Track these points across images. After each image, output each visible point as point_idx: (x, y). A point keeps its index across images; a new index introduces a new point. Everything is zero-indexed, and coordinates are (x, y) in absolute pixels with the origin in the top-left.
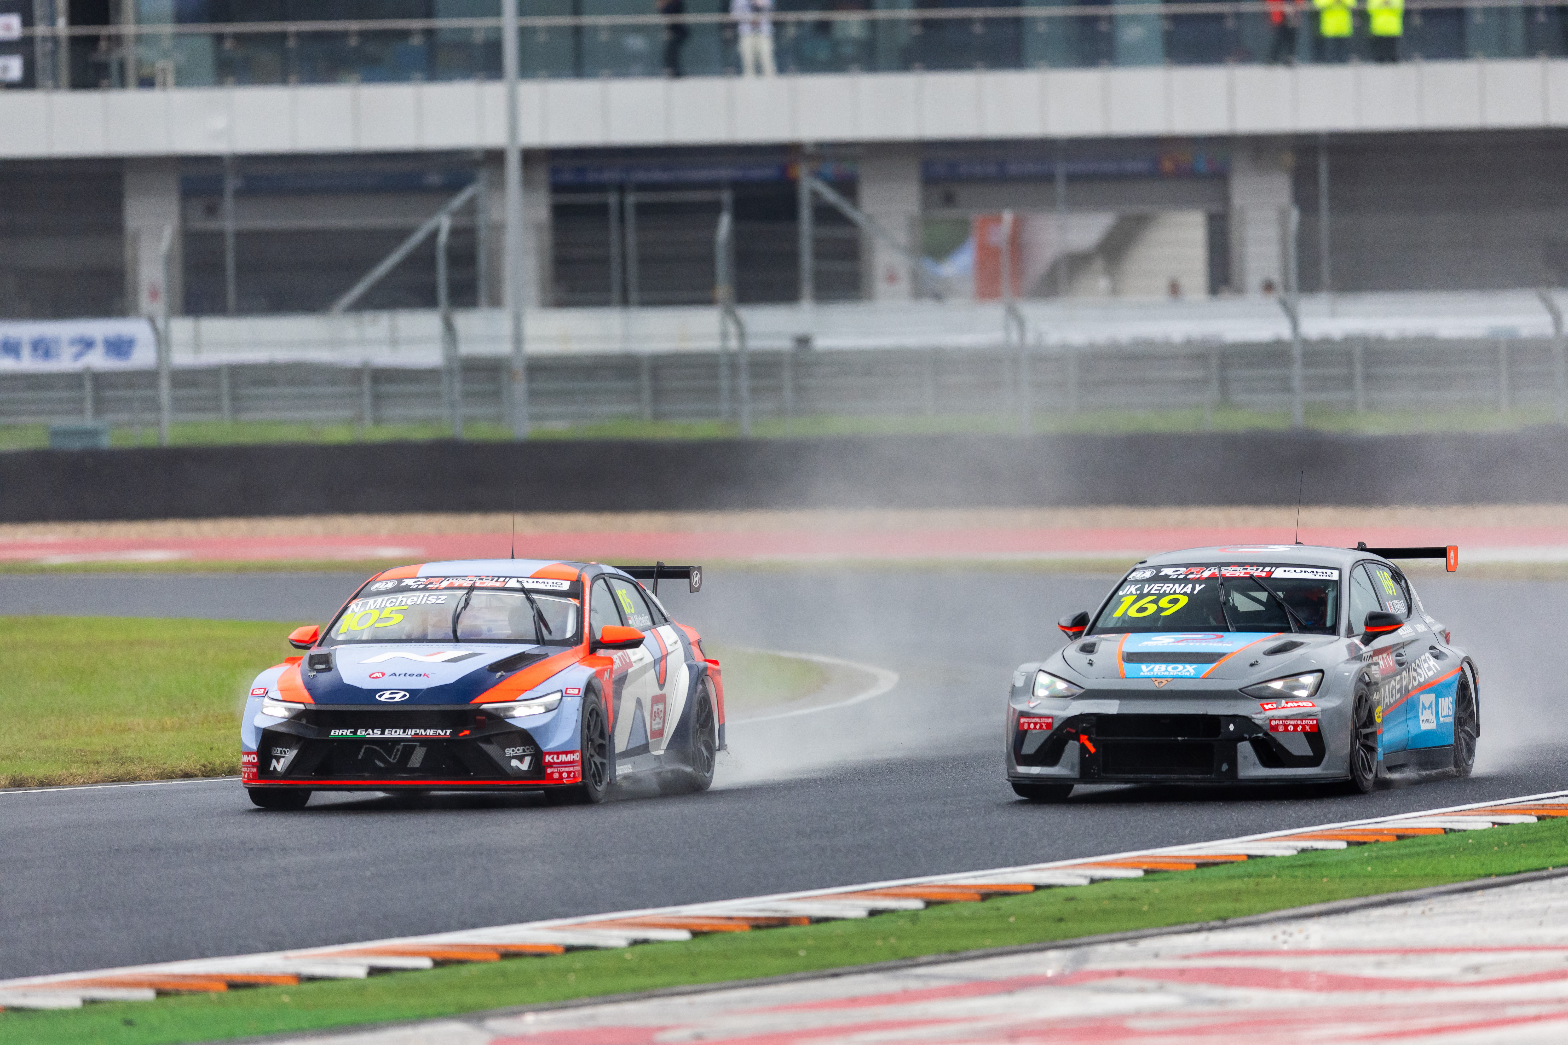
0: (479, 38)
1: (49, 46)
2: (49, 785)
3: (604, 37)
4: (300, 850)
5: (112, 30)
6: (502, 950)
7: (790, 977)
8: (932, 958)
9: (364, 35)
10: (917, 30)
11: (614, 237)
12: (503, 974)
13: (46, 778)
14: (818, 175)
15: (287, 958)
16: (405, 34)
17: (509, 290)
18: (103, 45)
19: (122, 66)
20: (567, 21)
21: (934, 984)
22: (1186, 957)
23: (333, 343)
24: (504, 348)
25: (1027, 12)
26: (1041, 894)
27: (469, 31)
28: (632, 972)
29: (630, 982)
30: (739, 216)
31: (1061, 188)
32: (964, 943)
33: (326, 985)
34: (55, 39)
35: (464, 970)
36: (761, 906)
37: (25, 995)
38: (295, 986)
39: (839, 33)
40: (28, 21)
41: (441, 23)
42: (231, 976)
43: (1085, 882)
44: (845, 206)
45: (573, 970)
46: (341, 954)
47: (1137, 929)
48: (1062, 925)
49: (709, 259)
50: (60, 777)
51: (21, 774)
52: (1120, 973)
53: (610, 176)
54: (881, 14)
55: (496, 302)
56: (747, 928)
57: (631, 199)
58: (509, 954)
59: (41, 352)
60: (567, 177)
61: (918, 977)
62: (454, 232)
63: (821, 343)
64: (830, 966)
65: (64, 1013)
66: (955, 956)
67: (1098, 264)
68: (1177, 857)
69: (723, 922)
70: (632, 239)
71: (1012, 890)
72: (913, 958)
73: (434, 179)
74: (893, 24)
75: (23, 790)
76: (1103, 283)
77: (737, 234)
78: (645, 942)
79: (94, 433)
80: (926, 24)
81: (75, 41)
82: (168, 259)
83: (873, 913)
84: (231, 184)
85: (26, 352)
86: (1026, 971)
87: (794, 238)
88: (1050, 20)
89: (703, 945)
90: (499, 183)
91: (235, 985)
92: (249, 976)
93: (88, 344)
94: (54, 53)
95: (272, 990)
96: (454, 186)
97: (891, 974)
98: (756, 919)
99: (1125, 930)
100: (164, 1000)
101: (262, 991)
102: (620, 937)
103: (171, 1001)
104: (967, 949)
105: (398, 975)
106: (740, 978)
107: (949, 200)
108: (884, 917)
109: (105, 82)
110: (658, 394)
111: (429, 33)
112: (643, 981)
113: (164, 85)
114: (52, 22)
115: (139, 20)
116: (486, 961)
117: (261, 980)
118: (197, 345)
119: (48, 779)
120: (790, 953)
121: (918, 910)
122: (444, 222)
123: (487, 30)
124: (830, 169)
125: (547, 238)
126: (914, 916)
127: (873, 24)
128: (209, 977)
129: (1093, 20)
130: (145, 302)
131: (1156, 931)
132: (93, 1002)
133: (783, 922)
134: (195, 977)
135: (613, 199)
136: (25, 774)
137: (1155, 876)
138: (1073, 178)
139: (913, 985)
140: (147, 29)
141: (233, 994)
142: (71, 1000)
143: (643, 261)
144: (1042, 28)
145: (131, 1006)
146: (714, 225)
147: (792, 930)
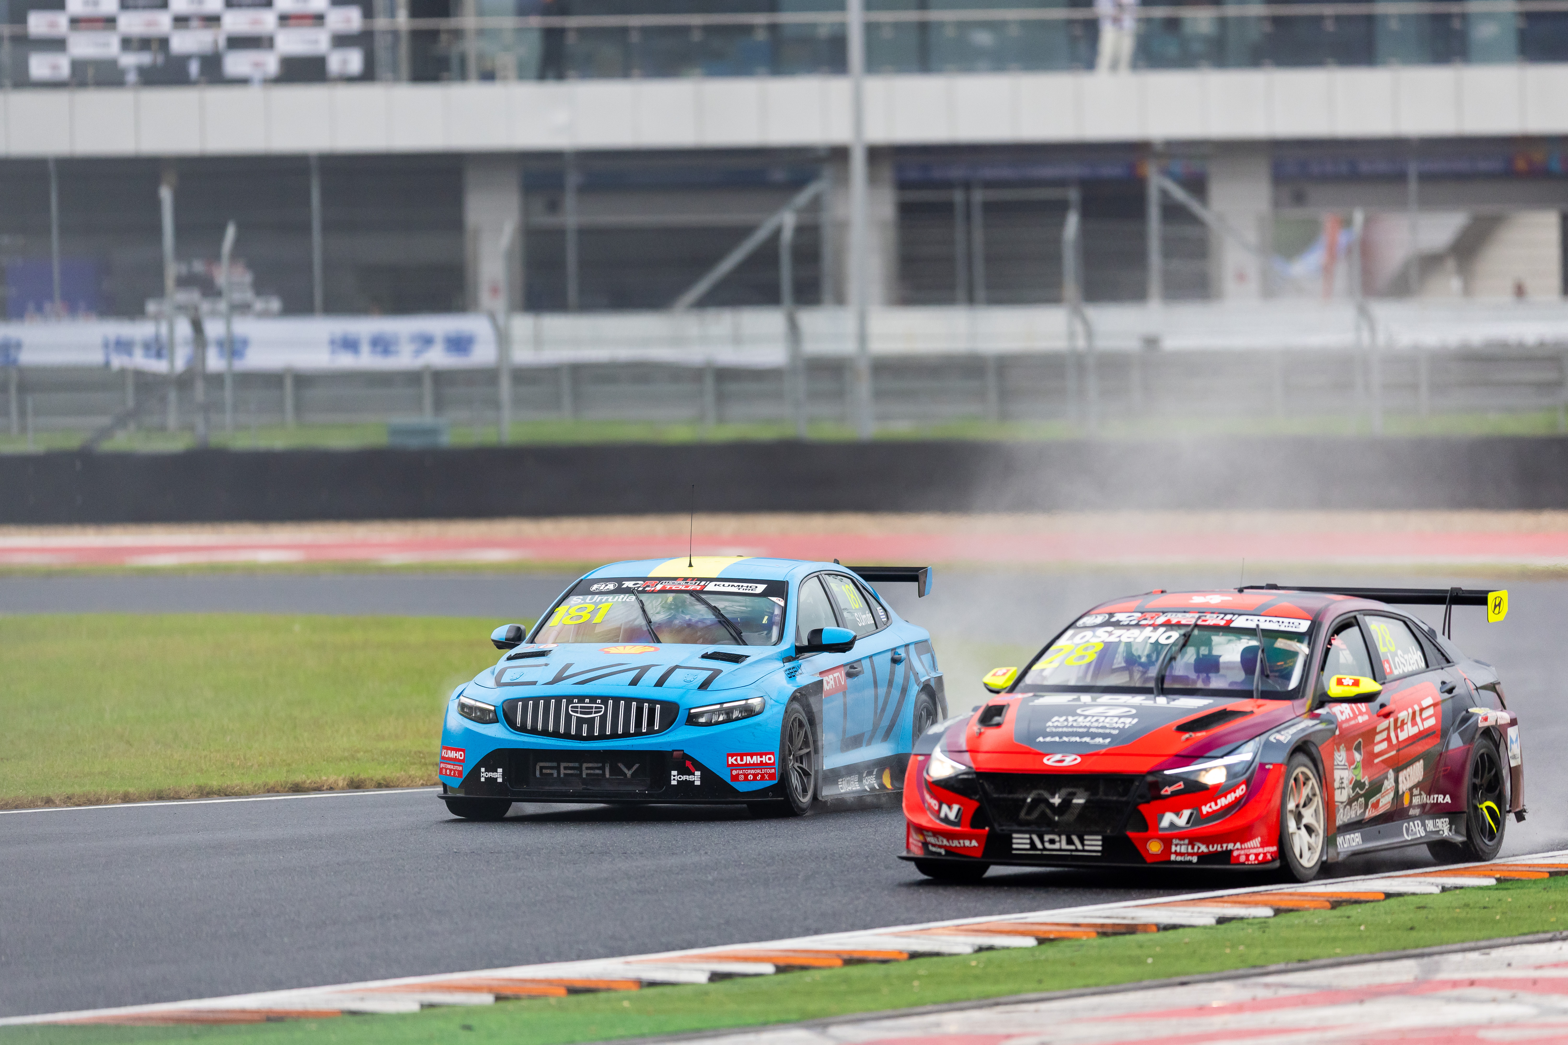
0: (823, 33)
1: (389, 38)
2: (388, 786)
3: (950, 32)
4: (641, 853)
5: (452, 23)
6: (846, 957)
7: (1138, 985)
8: (1282, 966)
9: (708, 30)
10: (1268, 28)
11: (959, 234)
12: (846, 980)
13: (384, 779)
14: (1167, 173)
15: (627, 963)
16: (747, 30)
17: (853, 288)
18: (444, 38)
19: (463, 60)
20: (912, 16)
21: (1283, 993)
22: (1540, 967)
23: (677, 341)
24: (847, 347)
25: (1380, 9)
26: (1392, 901)
27: (814, 26)
28: (977, 978)
29: (975, 989)
30: (1086, 215)
31: (1413, 186)
32: (1314, 951)
33: (667, 990)
34: (395, 34)
35: (808, 977)
36: (1108, 913)
37: (362, 999)
38: (635, 992)
39: (1189, 29)
40: (368, 13)
41: (786, 18)
42: (569, 981)
43: (1436, 890)
44: (1194, 206)
45: (918, 977)
46: (682, 959)
47: (1489, 938)
48: (1414, 934)
49: (1056, 258)
50: (398, 779)
51: (358, 775)
52: (1472, 983)
53: (956, 173)
54: (1231, 11)
55: (840, 300)
56: (1094, 934)
57: (978, 196)
58: (852, 960)
59: (379, 349)
60: (913, 174)
61: (1267, 986)
62: (800, 230)
63: (1171, 343)
64: (1177, 974)
65: (402, 1017)
66: (1304, 965)
67: (1451, 264)
68: (1530, 866)
69: (1070, 929)
70: (978, 236)
71: (1363, 898)
72: (1262, 966)
73: (779, 175)
74: (1242, 21)
75: (361, 792)
76: (1455, 284)
77: (1085, 232)
78: (991, 948)
79: (433, 432)
80: (1277, 20)
81: (416, 35)
82: (509, 255)
83: (1221, 921)
84: (573, 179)
85: (365, 349)
86: (1377, 980)
87: (1142, 236)
88: (1403, 18)
89: (1049, 951)
90: (843, 179)
91: (574, 990)
92: (590, 981)
93: (427, 341)
94: (394, 47)
95: (613, 995)
96: (797, 183)
97: (1240, 982)
98: (1103, 925)
99: (1478, 940)
100: (502, 1004)
101: (602, 996)
102: (965, 944)
103: (510, 1006)
104: (1316, 958)
105: (740, 980)
106: (1086, 986)
107: (1299, 199)
108: (1233, 925)
109: (445, 74)
110: (1005, 395)
111: (773, 28)
112: (990, 988)
113: (505, 78)
114: (392, 14)
115: (481, 12)
116: (830, 967)
117: (602, 986)
118: (538, 342)
119: (386, 781)
120: (1137, 961)
121: (1268, 917)
122: (788, 220)
123: (832, 25)
124: (1178, 167)
125: (890, 235)
126: (1263, 923)
127: (1223, 22)
128: (549, 982)
129: (1446, 18)
130: (485, 298)
131: (1509, 940)
132: (432, 1006)
133: (1131, 929)
134: (533, 981)
135: (958, 196)
136: (363, 776)
137: (1508, 885)
138: (1426, 178)
139: (1262, 994)
140: (491, 22)
141: (574, 998)
142: (409, 1005)
143: (989, 259)
144: (1394, 25)
145: (470, 1011)
146: (1061, 224)
147: (1139, 937)
